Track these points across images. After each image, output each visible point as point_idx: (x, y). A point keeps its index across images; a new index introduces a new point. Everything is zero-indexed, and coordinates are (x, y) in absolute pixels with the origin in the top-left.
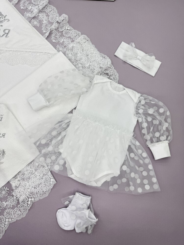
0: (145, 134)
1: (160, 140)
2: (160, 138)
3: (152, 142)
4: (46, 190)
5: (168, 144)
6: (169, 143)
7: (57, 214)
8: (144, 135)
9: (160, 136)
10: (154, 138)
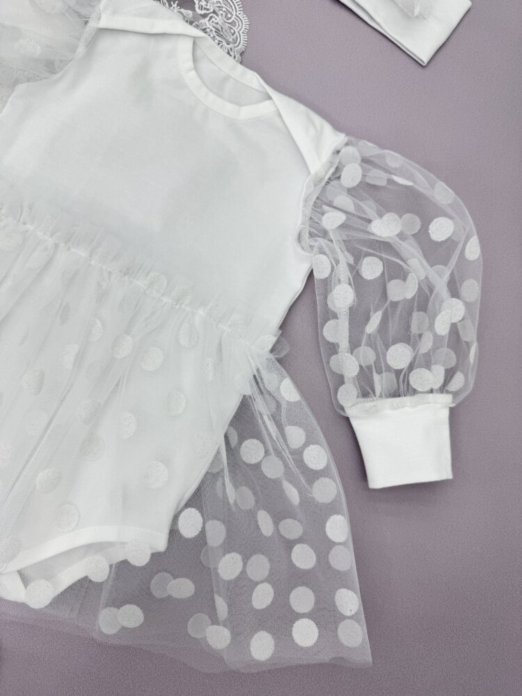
0: (337, 344)
1: (408, 384)
2: (411, 374)
3: (366, 391)
5: (445, 414)
6: (452, 410)
8: (333, 349)
9: (411, 367)
10: (380, 372)
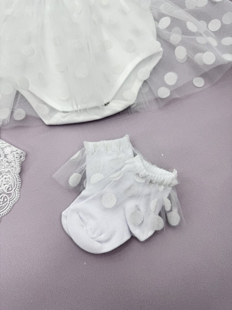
4: (7, 186)
7: (65, 227)
